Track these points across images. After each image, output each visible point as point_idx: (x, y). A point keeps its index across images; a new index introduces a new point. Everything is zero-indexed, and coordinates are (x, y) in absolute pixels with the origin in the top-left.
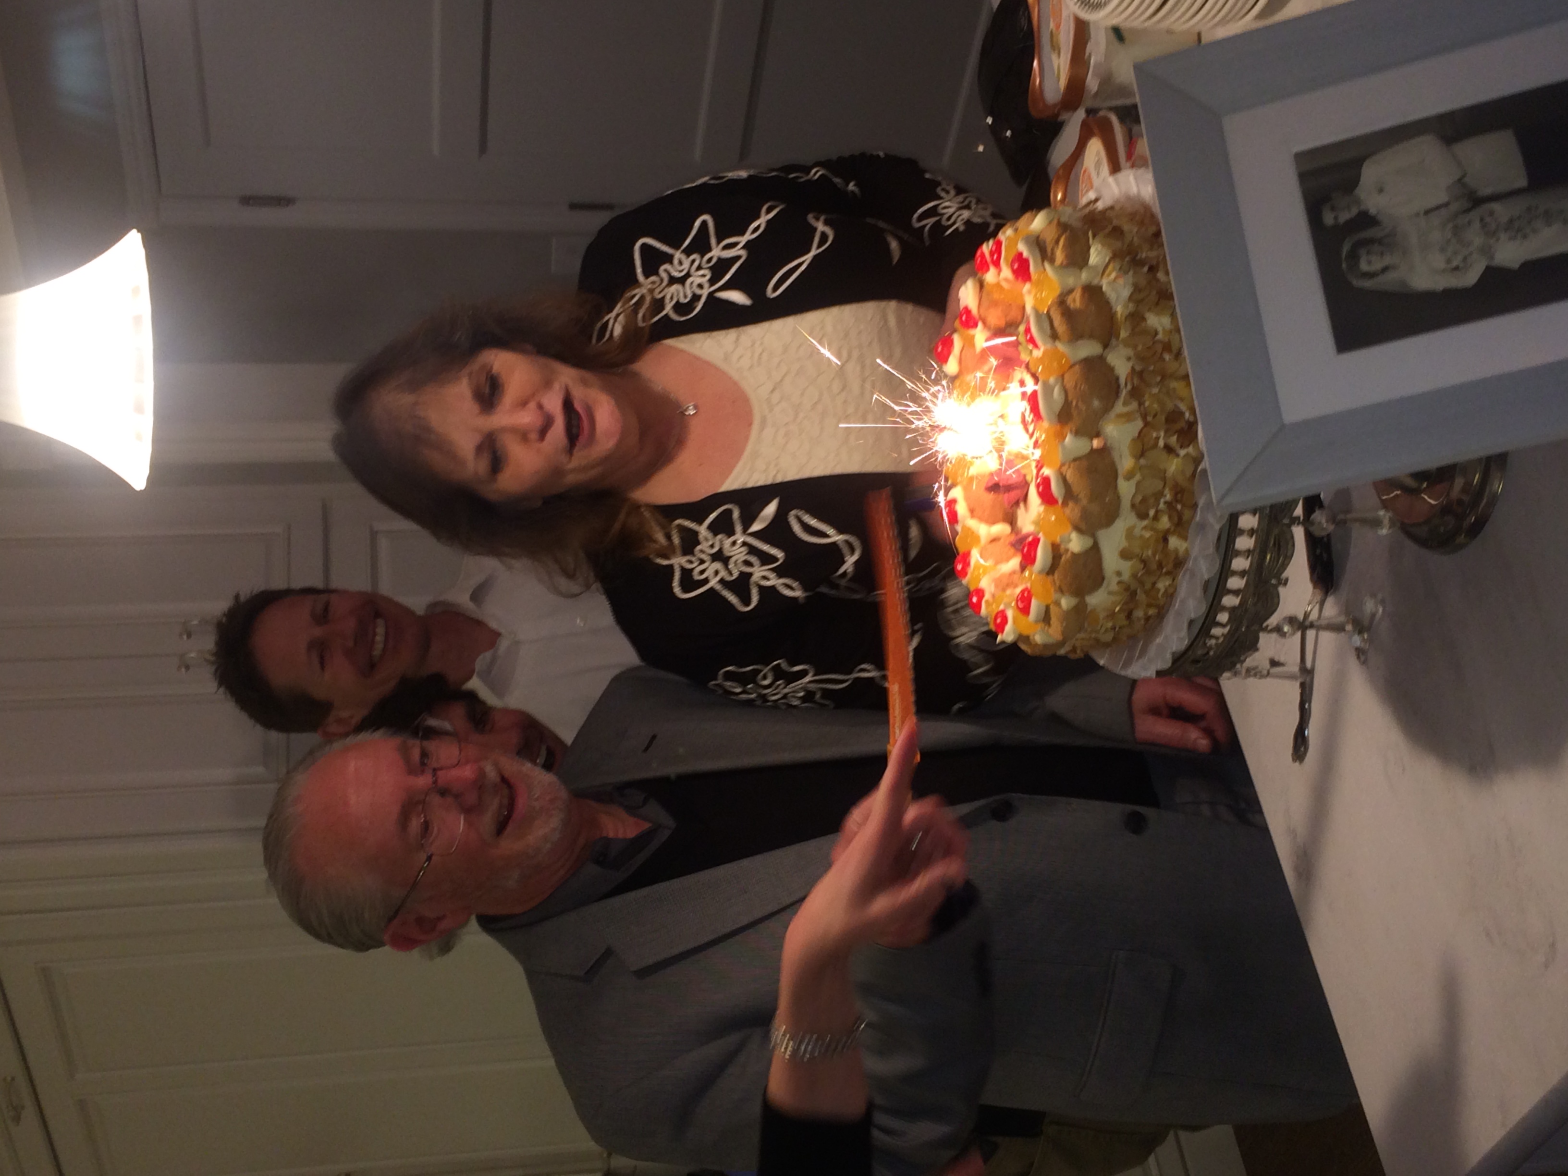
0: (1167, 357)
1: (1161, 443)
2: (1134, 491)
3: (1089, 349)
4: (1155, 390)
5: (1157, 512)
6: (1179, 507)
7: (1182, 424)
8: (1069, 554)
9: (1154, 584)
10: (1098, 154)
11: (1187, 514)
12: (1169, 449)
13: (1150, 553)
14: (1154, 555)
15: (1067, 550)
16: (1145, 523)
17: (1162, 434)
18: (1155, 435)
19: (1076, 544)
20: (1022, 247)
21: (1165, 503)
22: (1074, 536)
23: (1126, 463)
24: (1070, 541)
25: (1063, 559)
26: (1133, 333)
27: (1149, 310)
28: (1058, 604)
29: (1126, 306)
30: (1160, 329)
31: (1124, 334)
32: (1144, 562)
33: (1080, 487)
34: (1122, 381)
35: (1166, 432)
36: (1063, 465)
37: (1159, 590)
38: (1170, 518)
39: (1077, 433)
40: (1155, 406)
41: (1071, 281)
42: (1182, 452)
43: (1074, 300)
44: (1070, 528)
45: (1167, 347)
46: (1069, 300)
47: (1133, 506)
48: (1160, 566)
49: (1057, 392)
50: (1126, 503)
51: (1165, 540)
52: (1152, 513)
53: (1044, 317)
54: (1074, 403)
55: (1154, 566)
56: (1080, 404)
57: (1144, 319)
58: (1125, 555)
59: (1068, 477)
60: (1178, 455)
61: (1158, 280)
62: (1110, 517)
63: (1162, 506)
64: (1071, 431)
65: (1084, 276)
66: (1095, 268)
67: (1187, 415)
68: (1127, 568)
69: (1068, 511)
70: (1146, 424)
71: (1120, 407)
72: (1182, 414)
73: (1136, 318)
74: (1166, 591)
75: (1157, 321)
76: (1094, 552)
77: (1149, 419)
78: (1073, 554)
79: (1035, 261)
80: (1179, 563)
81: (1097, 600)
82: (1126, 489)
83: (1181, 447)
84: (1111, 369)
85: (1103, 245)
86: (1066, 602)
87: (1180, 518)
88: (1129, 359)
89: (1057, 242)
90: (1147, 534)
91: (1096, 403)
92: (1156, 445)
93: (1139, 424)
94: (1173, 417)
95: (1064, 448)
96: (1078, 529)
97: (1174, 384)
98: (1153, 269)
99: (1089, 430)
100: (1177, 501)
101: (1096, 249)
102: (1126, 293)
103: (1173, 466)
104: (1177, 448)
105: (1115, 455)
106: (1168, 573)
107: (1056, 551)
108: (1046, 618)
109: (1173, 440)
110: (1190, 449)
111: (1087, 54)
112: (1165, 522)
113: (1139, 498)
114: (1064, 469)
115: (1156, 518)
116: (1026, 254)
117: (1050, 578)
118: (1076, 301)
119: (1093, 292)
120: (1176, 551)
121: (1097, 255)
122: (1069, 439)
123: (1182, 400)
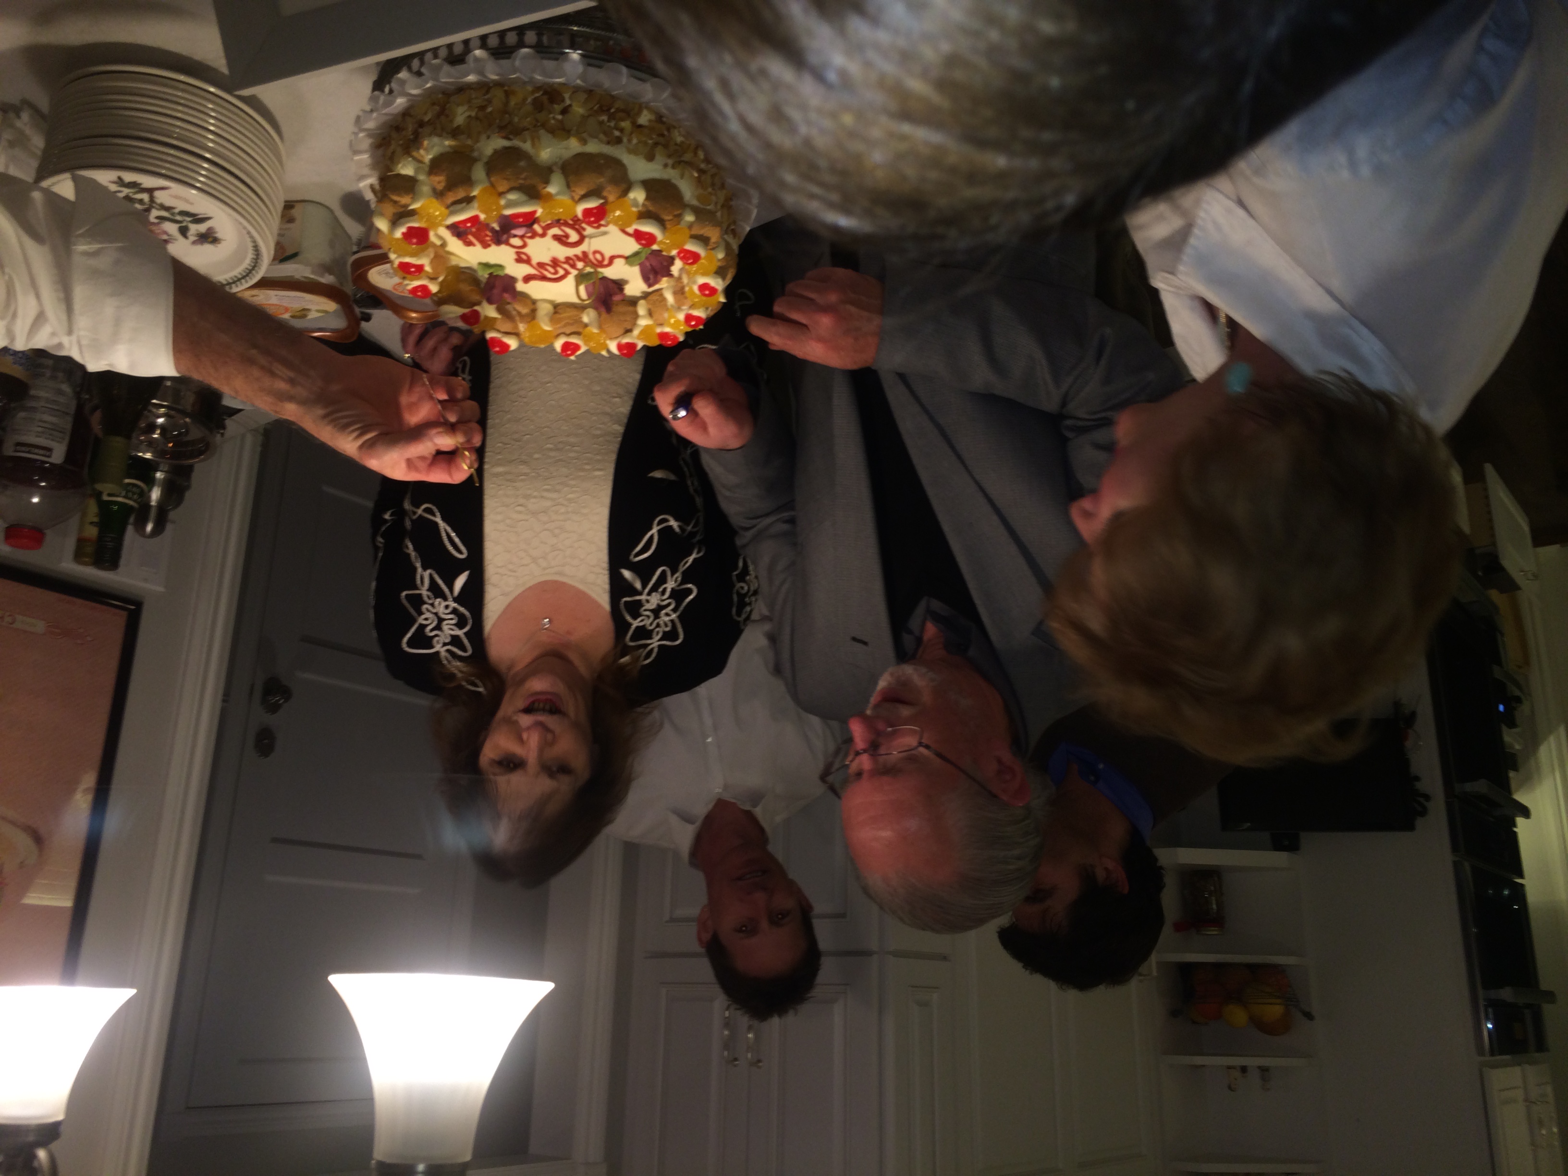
0: (489, 109)
1: (560, 117)
2: (596, 140)
3: (479, 172)
4: (516, 119)
5: (617, 129)
6: (612, 110)
7: (545, 98)
8: (647, 203)
9: (676, 144)
10: (380, 273)
11: (618, 104)
12: (565, 111)
13: (650, 142)
14: (651, 139)
15: (644, 205)
16: (625, 140)
17: (551, 116)
18: (553, 122)
19: (638, 195)
20: (399, 233)
21: (608, 121)
22: (632, 195)
23: (574, 146)
24: (635, 200)
25: (651, 208)
26: (469, 136)
27: (451, 121)
28: (690, 226)
29: (447, 139)
30: (467, 114)
31: (469, 142)
32: (656, 144)
33: (592, 181)
34: (506, 143)
35: (551, 113)
36: (573, 198)
37: (682, 142)
38: (623, 120)
39: (547, 182)
40: (528, 119)
41: (426, 189)
42: (568, 102)
43: (439, 182)
44: (626, 199)
45: (482, 108)
46: (440, 187)
47: (608, 143)
48: (662, 135)
49: (512, 196)
50: (607, 150)
51: (640, 126)
52: (617, 133)
53: (452, 208)
54: (521, 182)
55: (661, 140)
56: (523, 176)
57: (458, 127)
58: (650, 158)
59: (582, 192)
60: (570, 106)
61: (429, 120)
62: (618, 164)
63: (612, 124)
64: (545, 188)
65: (422, 177)
66: (417, 170)
67: (537, 95)
68: (660, 159)
69: (611, 198)
70: (543, 126)
71: (527, 146)
72: (535, 99)
73: (455, 133)
74: (683, 136)
75: (461, 115)
76: (649, 185)
77: (539, 124)
78: (648, 198)
79: (409, 222)
80: (660, 118)
81: (687, 190)
82: (593, 147)
83: (563, 100)
84: (496, 152)
85: (399, 163)
86: (689, 218)
87: (623, 111)
88: (488, 137)
89: (395, 202)
90: (635, 141)
91: (522, 164)
92: (561, 122)
93: (542, 132)
94: (538, 106)
95: (558, 194)
96: (625, 192)
97: (512, 103)
98: (421, 124)
99: (545, 173)
100: (609, 110)
101: (402, 168)
102: (436, 140)
103: (579, 110)
104: (562, 106)
105: (567, 154)
106: (668, 130)
107: (645, 215)
108: (703, 240)
109: (557, 107)
110: (567, 96)
111: (303, 279)
112: (626, 124)
113: (602, 136)
114: (577, 197)
115: (622, 130)
116: (403, 229)
117: (668, 226)
118: (439, 181)
119: (435, 166)
120: (650, 121)
121: (407, 169)
122: (552, 189)
123: (525, 99)
